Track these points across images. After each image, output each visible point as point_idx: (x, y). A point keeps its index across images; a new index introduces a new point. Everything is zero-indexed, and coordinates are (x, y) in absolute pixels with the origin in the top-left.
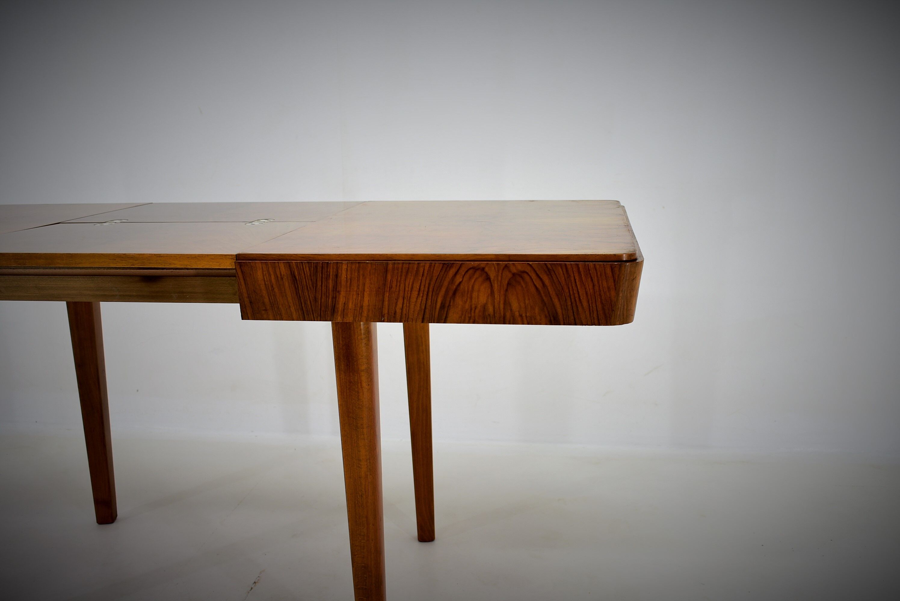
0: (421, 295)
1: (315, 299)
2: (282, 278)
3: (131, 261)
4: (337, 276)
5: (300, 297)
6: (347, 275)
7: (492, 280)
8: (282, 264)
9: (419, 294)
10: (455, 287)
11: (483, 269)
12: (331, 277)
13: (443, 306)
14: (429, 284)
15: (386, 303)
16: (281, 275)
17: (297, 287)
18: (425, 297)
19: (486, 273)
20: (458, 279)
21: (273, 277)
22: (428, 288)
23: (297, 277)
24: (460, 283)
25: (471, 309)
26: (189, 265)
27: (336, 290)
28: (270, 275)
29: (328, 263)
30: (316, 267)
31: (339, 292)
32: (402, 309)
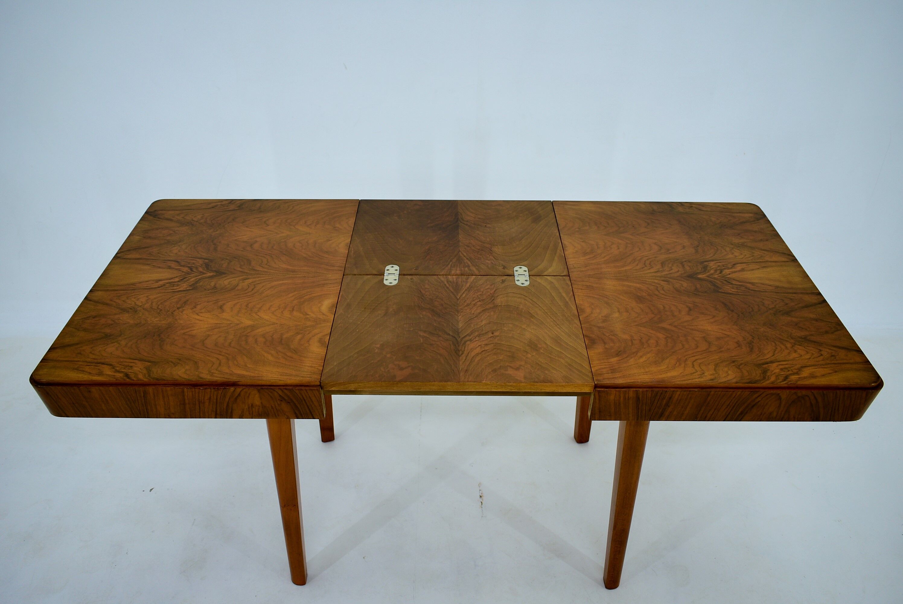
0: (729, 407)
1: (650, 410)
2: (629, 399)
3: (509, 388)
4: (670, 398)
5: (638, 409)
6: (678, 398)
7: (782, 400)
8: (632, 391)
9: (727, 407)
10: (754, 403)
11: (778, 394)
12: (666, 398)
13: (741, 413)
14: (737, 402)
15: (702, 412)
16: (628, 397)
17: (638, 403)
18: (731, 409)
19: (780, 397)
20: (759, 399)
21: (622, 398)
22: (735, 404)
23: (640, 399)
24: (760, 401)
25: (761, 414)
26: (556, 390)
27: (667, 405)
28: (620, 397)
29: (667, 391)
30: (657, 393)
31: (669, 406)
32: (712, 415)
